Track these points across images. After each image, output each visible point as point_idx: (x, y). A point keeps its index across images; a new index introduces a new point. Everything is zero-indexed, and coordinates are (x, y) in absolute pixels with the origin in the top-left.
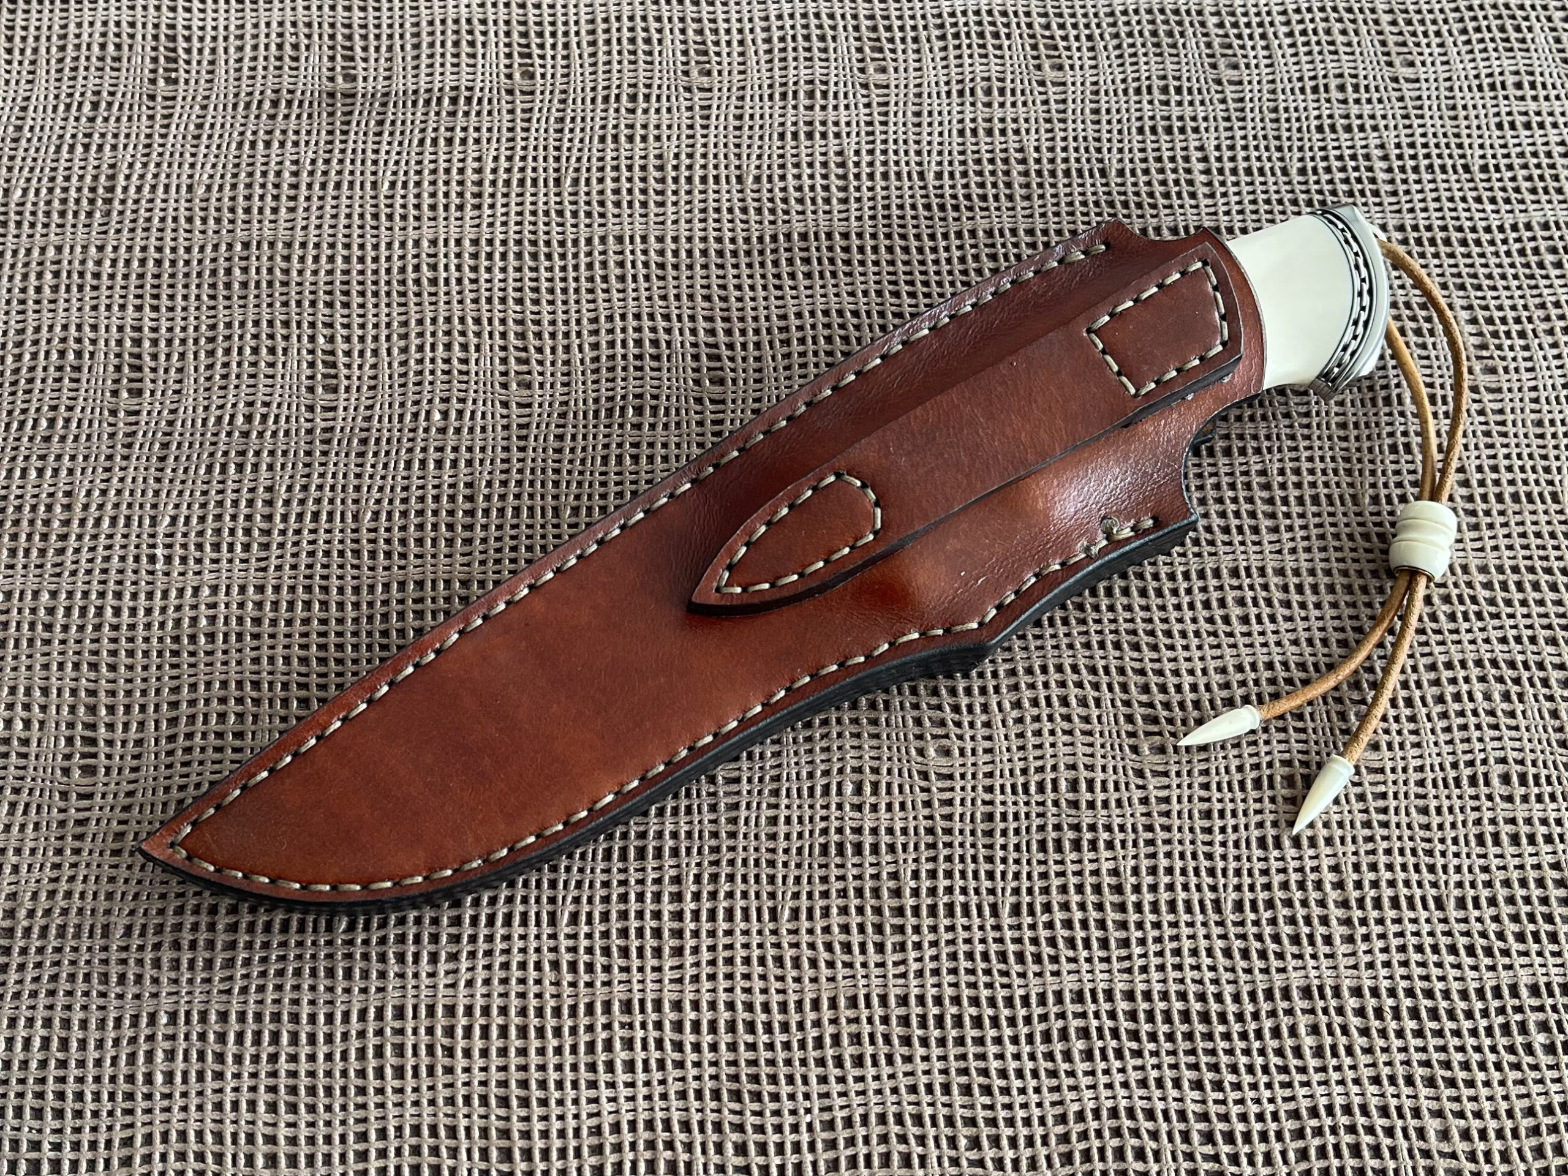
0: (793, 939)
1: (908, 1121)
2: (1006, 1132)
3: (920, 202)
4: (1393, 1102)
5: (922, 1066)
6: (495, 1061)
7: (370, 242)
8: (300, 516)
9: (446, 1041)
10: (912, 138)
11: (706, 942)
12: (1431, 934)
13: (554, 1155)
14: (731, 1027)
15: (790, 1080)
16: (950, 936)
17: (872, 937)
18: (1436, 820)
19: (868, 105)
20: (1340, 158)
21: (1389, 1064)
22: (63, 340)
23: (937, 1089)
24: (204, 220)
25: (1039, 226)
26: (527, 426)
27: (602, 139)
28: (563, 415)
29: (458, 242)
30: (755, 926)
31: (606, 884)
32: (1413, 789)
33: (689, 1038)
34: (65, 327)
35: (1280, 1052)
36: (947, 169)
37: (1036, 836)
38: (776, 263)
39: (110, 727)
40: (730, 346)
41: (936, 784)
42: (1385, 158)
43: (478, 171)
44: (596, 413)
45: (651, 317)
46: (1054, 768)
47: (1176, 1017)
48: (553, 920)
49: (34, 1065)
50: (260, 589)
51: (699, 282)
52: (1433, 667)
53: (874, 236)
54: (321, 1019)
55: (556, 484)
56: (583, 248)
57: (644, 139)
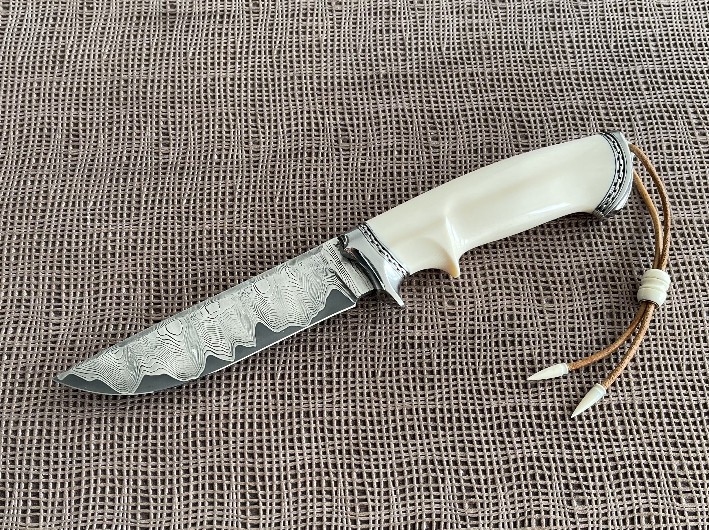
0: (383, 385)
1: (436, 463)
2: (481, 468)
3: (439, 61)
4: (658, 454)
5: (442, 439)
6: (247, 438)
7: (183, 79)
8: (153, 202)
9: (225, 430)
10: (435, 32)
11: (343, 386)
12: (675, 381)
13: (275, 478)
14: (355, 423)
15: (382, 445)
16: (454, 383)
17: (419, 384)
18: (677, 332)
19: (414, 18)
20: (634, 41)
21: (656, 437)
22: (42, 124)
23: (449, 449)
24: (106, 70)
25: (494, 71)
26: (258, 161)
27: (291, 33)
28: (275, 157)
29: (225, 79)
30: (365, 379)
31: (297, 362)
32: (667, 318)
33: (336, 427)
34: (43, 118)
35: (606, 433)
36: (451, 46)
37: (494, 340)
38: (373, 88)
39: (68, 294)
40: (352, 126)
41: (447, 317)
42: (655, 40)
43: (234, 48)
44: (290, 156)
45: (315, 112)
46: (502, 310)
47: (559, 418)
48: (273, 377)
49: (35, 442)
50: (136, 234)
51: (337, 97)
52: (676, 265)
53: (418, 76)
54: (167, 420)
55: (272, 187)
56: (283, 82)
57: (311, 33)
